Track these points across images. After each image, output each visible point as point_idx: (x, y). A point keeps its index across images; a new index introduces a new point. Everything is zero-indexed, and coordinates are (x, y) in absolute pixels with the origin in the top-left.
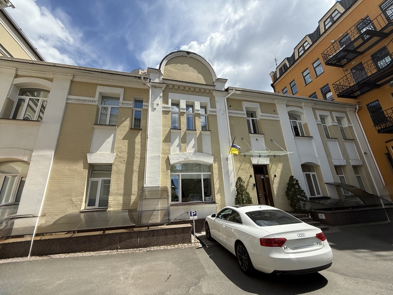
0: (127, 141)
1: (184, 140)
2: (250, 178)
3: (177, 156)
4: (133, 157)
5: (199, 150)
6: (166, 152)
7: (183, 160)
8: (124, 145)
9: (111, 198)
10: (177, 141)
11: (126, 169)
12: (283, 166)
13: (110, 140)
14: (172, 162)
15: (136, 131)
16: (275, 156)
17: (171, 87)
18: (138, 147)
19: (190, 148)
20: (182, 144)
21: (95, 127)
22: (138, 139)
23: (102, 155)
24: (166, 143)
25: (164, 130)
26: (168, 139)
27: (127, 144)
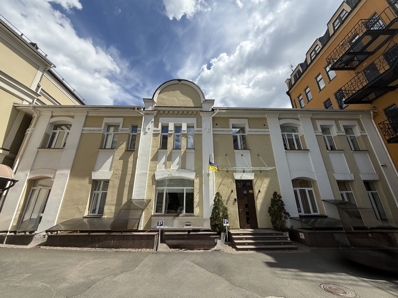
0: (122, 161)
1: (170, 159)
2: (231, 194)
3: (162, 172)
4: (126, 174)
5: (183, 167)
6: (153, 169)
7: (167, 176)
8: (119, 164)
9: (106, 207)
10: (163, 159)
11: (119, 184)
12: (270, 182)
13: (110, 160)
14: (157, 178)
15: (130, 153)
16: (261, 171)
17: (162, 112)
18: (130, 165)
19: (175, 165)
20: (167, 162)
21: (100, 150)
22: (131, 159)
23: (103, 173)
24: (153, 162)
25: (152, 151)
26: (155, 158)
27: (122, 164)
